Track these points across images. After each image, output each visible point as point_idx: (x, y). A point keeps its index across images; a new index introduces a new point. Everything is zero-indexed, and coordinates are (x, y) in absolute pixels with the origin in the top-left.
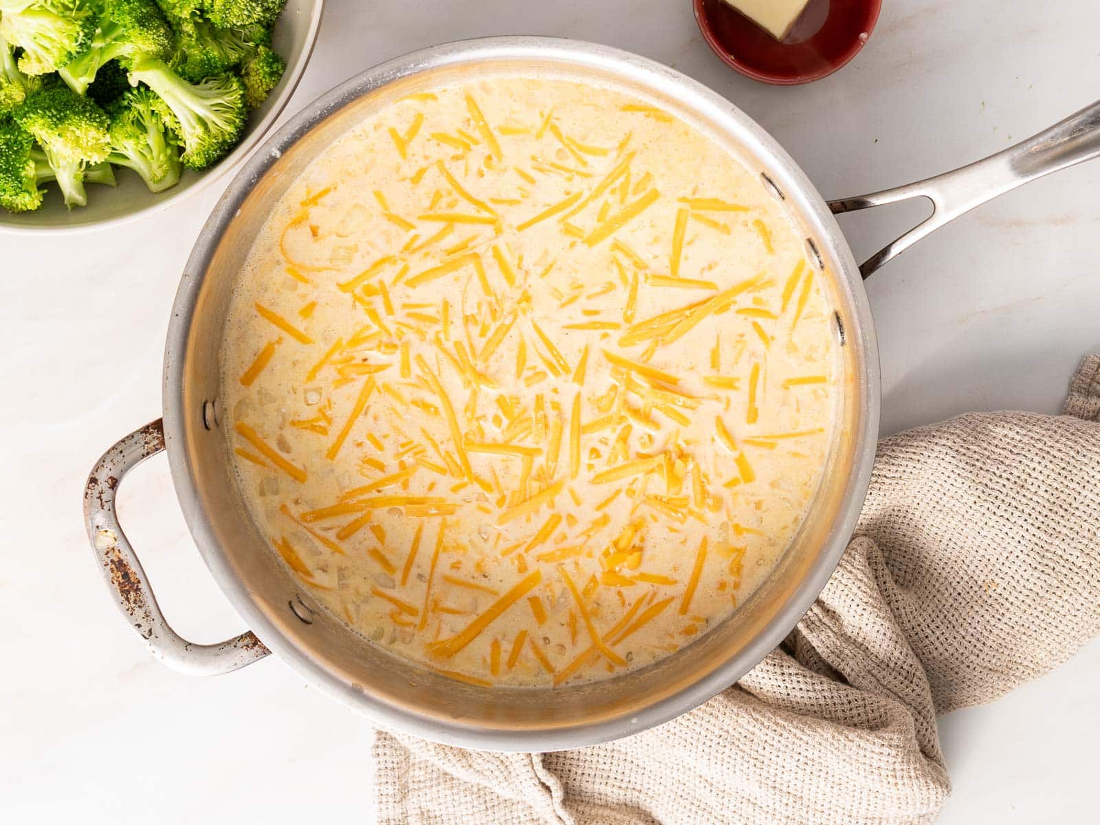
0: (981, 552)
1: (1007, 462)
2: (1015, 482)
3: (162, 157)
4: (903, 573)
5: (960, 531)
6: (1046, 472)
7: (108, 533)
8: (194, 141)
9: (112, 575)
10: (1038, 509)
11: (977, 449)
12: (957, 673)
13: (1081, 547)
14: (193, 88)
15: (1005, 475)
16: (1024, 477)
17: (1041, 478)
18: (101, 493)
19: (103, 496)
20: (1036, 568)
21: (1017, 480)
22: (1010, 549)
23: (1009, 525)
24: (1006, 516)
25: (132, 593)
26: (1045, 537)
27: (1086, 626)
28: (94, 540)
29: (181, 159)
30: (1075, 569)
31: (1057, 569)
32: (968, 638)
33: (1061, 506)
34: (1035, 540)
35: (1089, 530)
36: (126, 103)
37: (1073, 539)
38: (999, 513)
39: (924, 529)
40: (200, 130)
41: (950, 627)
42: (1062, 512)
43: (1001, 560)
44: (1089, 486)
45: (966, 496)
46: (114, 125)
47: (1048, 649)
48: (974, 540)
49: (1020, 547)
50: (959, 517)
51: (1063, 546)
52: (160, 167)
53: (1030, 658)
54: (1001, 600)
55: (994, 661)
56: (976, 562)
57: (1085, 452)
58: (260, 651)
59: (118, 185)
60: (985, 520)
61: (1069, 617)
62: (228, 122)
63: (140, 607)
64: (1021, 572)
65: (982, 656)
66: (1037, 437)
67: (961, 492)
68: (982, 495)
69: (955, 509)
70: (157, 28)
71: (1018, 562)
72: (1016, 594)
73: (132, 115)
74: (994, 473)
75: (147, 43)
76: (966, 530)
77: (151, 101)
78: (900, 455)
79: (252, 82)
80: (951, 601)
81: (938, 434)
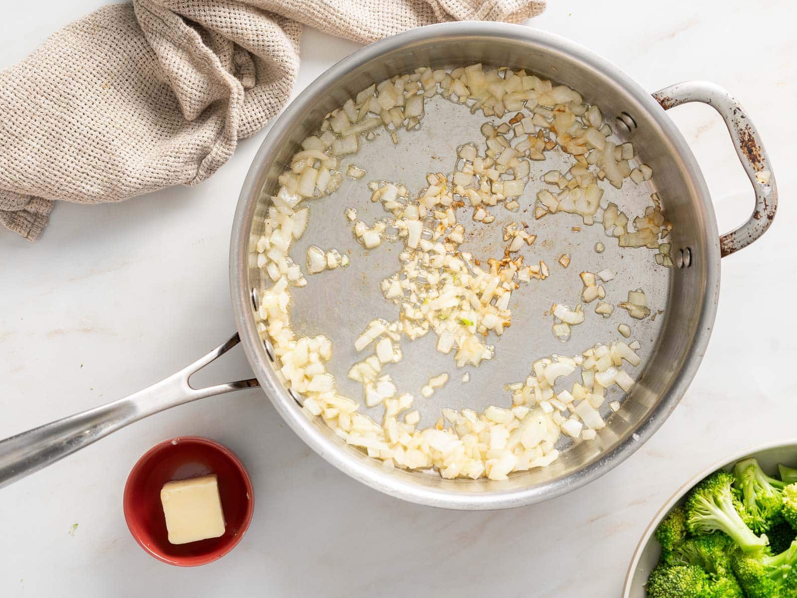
0: (111, 108)
1: (90, 167)
2: (85, 153)
3: (747, 483)
4: (168, 94)
5: (126, 122)
6: (64, 160)
7: (761, 181)
8: (725, 493)
9: (760, 152)
10: (69, 135)
11: (111, 176)
12: (129, 26)
13: (42, 110)
14: (722, 528)
15: (92, 158)
16: (79, 157)
17: (67, 156)
18: (765, 209)
19: (764, 207)
20: (73, 96)
21: (84, 155)
22: (91, 110)
23: (90, 125)
24: (92, 131)
25: (747, 139)
26: (66, 117)
27: (40, 57)
28: (772, 177)
29: (734, 479)
30: (46, 95)
31: (59, 95)
32: (122, 51)
33: (54, 137)
34: (73, 115)
35: (35, 121)
36: (769, 522)
37: (47, 115)
38: (97, 133)
39: (150, 123)
40: (720, 499)
41: (133, 58)
42: (54, 133)
43: (97, 102)
44: (35, 150)
45: (119, 145)
46: (779, 509)
47: (67, 43)
48: (116, 115)
49: (83, 111)
50: (125, 131)
51: (53, 110)
52: (749, 476)
53: (80, 36)
54: (99, 76)
55: (104, 35)
56: (115, 101)
57: (38, 174)
58: (659, 97)
59: (778, 465)
60: (107, 129)
61: (52, 63)
62: (699, 502)
63: (741, 130)
64: (84, 94)
65: (112, 38)
66: (71, 185)
67: (122, 148)
68: (108, 145)
69: (128, 136)
70: (744, 574)
71: (86, 101)
72: (88, 79)
73: (766, 514)
74: (99, 160)
75: (753, 565)
76: (121, 122)
77: (752, 522)
78: (162, 171)
79: (679, 526)
80: (133, 76)
81: (138, 186)
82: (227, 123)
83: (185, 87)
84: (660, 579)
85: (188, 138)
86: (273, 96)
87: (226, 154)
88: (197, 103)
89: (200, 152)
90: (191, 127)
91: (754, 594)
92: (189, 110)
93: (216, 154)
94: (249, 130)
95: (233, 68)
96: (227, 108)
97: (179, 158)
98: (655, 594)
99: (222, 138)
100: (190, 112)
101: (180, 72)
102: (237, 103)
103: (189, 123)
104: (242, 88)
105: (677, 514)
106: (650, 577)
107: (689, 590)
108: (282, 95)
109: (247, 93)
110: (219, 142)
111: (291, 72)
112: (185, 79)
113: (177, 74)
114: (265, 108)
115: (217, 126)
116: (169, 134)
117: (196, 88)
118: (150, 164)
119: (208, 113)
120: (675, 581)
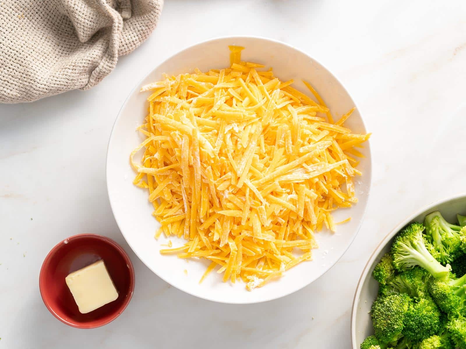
0: (25, 33)
1: (10, 77)
2: (6, 66)
3: (434, 229)
4: (67, 23)
5: (36, 43)
8: (418, 237)
11: (25, 83)
14: (419, 264)
15: (11, 70)
21: (5, 68)
22: (10, 34)
23: (10, 46)
24: (11, 50)
29: (425, 228)
36: (453, 256)
38: (15, 52)
39: (54, 44)
40: (415, 242)
43: (15, 29)
45: (31, 60)
46: (458, 245)
48: (29, 39)
49: (5, 35)
50: (36, 50)
52: (435, 224)
54: (16, 9)
56: (28, 28)
59: (456, 215)
60: (23, 49)
62: (400, 247)
64: (5, 23)
67: (34, 62)
68: (23, 60)
69: (38, 54)
70: (437, 294)
71: (6, 28)
72: (8, 12)
73: (449, 250)
74: (16, 71)
75: (442, 286)
76: (33, 44)
77: (440, 257)
78: (63, 80)
79: (389, 266)
80: (41, 10)
81: (45, 90)
82: (110, 45)
83: (80, 18)
84: (379, 307)
85: (82, 55)
86: (144, 25)
87: (110, 67)
88: (88, 30)
89: (91, 65)
90: (84, 47)
91: (446, 307)
92: (83, 35)
93: (103, 67)
94: (127, 50)
95: (115, 4)
96: (110, 33)
97: (75, 70)
98: (376, 317)
99: (107, 55)
100: (83, 36)
101: (76, 7)
102: (118, 30)
103: (83, 44)
104: (121, 19)
105: (387, 258)
106: (373, 306)
107: (399, 310)
108: (151, 24)
109: (125, 22)
110: (104, 58)
111: (157, 7)
112: (80, 12)
113: (73, 8)
114: (139, 33)
115: (103, 47)
116: (68, 52)
117: (88, 18)
118: (54, 74)
119: (97, 37)
120: (388, 305)
